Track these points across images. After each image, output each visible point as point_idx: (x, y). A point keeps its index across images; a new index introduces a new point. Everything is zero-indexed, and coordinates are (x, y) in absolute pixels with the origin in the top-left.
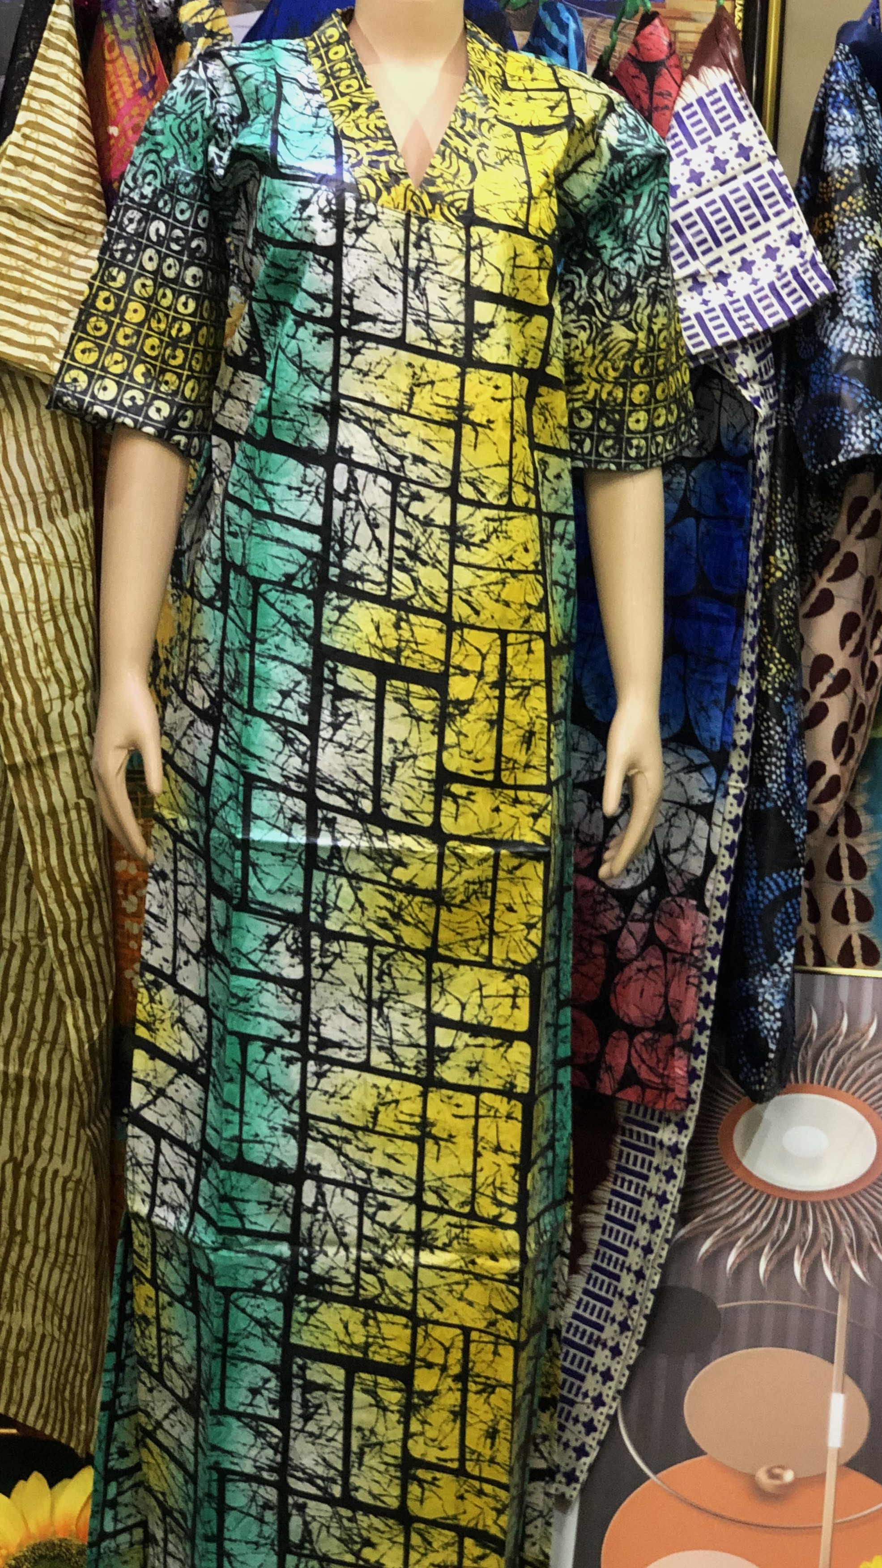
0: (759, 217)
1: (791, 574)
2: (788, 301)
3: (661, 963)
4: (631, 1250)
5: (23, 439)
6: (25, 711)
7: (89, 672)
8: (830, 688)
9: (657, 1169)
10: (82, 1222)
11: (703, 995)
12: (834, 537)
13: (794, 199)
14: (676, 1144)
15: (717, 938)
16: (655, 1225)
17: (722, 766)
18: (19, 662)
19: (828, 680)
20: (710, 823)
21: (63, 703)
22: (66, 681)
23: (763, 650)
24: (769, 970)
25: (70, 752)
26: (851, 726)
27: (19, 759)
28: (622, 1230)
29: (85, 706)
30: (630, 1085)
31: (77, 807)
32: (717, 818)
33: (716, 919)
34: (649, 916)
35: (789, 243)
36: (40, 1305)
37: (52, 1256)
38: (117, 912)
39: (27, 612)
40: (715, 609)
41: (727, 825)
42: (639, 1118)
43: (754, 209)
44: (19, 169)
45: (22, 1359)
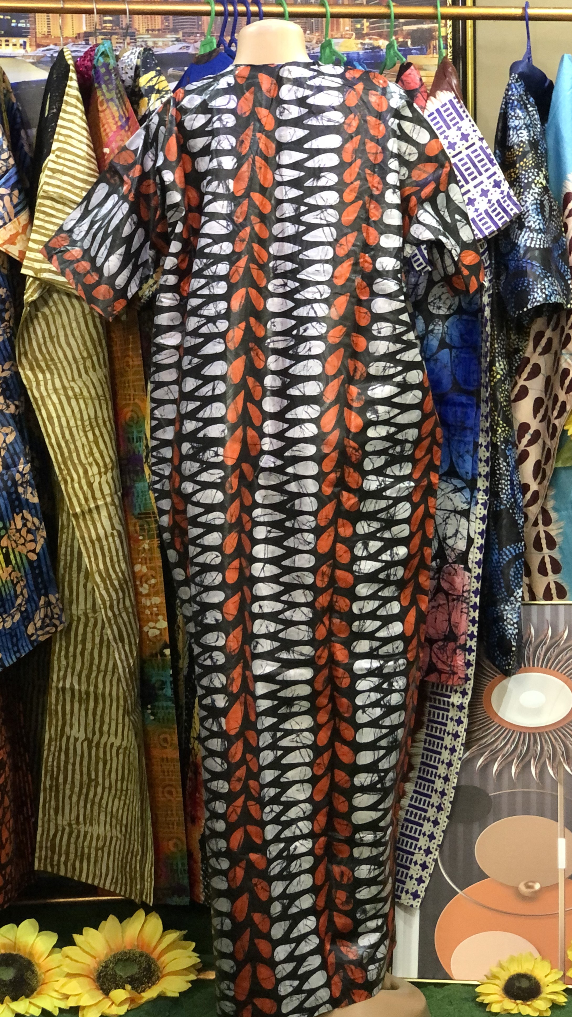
0: (476, 174)
1: (506, 376)
2: (496, 219)
3: (445, 602)
4: (440, 765)
5: (68, 328)
6: (79, 483)
7: (114, 458)
8: (529, 441)
9: (452, 719)
10: (129, 770)
11: (471, 618)
12: (526, 355)
13: (495, 161)
14: (461, 704)
15: (477, 585)
16: (453, 750)
17: (473, 488)
18: (74, 455)
19: (528, 437)
20: (469, 521)
21: (101, 477)
22: (101, 464)
23: (493, 420)
24: (508, 601)
25: (106, 504)
26: (543, 462)
27: (78, 510)
28: (434, 755)
29: (112, 477)
30: (432, 673)
31: (112, 534)
32: (472, 517)
33: (476, 574)
34: (437, 576)
35: (494, 187)
36: (108, 820)
37: (113, 791)
38: (137, 594)
39: (77, 426)
40: (464, 399)
41: (478, 521)
42: (439, 691)
43: (473, 169)
44: (55, 175)
45: (100, 852)
